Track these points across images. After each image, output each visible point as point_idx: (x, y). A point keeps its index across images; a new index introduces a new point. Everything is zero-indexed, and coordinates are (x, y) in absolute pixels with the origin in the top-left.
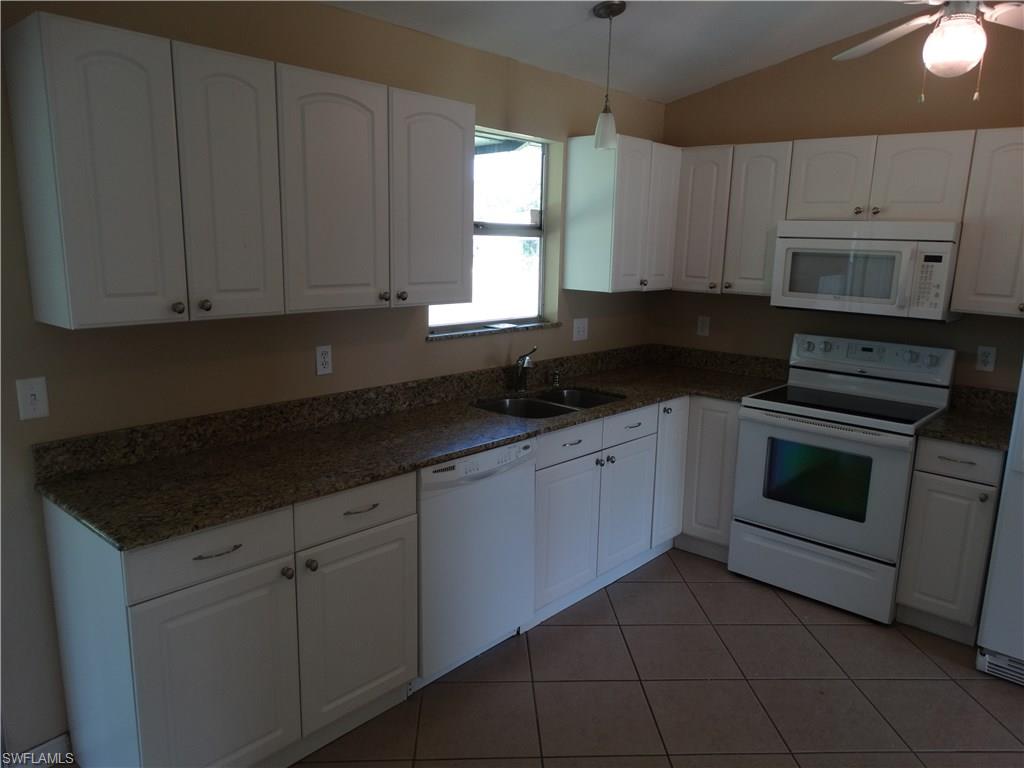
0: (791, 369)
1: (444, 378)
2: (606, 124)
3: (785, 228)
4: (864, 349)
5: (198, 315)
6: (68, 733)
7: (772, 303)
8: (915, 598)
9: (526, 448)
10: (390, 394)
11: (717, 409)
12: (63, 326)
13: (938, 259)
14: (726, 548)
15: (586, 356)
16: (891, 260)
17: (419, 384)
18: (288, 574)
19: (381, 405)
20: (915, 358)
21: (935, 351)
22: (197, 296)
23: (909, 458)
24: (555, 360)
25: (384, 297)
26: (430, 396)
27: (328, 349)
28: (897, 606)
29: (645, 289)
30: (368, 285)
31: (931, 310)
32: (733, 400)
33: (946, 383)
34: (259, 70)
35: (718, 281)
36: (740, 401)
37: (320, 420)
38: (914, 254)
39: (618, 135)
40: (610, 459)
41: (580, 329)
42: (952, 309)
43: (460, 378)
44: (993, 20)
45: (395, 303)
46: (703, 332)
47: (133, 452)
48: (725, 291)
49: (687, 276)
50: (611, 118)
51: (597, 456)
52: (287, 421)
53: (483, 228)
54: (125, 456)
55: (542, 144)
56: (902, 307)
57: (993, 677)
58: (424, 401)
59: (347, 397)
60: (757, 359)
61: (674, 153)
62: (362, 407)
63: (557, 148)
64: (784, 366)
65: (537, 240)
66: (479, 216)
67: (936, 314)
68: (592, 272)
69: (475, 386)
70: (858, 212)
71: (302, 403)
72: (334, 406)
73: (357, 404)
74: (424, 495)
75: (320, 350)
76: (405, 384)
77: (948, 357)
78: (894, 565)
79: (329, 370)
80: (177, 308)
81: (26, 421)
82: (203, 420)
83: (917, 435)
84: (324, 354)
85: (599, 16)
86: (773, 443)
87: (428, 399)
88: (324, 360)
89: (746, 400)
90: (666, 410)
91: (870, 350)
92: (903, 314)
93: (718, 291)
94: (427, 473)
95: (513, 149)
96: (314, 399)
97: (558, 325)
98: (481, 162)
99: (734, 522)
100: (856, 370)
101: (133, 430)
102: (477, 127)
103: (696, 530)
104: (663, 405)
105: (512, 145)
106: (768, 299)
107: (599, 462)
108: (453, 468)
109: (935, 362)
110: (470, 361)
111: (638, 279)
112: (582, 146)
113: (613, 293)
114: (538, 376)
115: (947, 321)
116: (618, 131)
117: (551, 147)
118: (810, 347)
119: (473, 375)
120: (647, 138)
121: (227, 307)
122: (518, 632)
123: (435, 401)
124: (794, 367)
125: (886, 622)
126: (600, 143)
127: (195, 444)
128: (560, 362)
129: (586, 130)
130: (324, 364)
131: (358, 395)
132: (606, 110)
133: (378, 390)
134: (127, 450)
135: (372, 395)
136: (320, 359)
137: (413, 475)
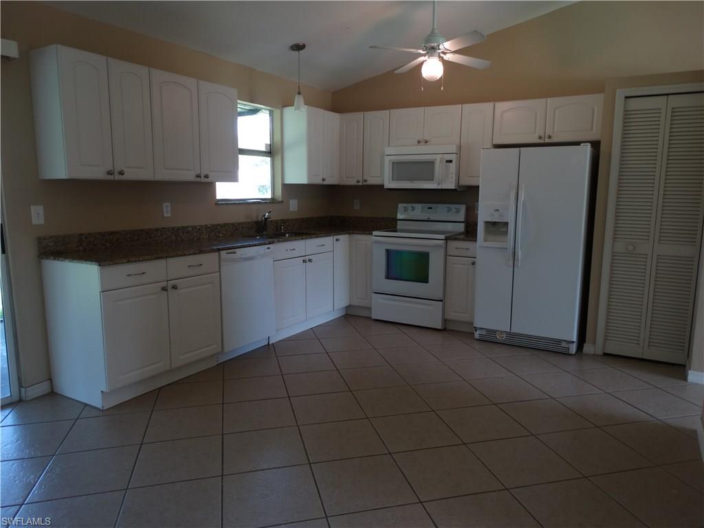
0: (398, 222)
1: (225, 224)
2: (299, 100)
3: (388, 151)
4: (429, 208)
5: (118, 177)
6: (51, 380)
7: (385, 187)
8: (452, 315)
9: (268, 248)
10: (199, 229)
11: (362, 239)
12: (61, 178)
13: (451, 161)
14: (370, 309)
15: (297, 219)
16: (432, 163)
17: (213, 225)
18: (164, 289)
19: (195, 235)
20: (449, 210)
21: (457, 206)
22: (118, 169)
23: (443, 250)
24: (281, 220)
25: (199, 176)
26: (219, 232)
27: (169, 204)
28: (445, 321)
29: (325, 183)
30: (189, 170)
31: (450, 185)
32: (369, 234)
33: (463, 220)
34: (142, 70)
35: (360, 179)
36: (372, 234)
37: (166, 239)
38: (441, 161)
39: (306, 106)
40: (310, 260)
41: (293, 205)
42: (460, 184)
43: (233, 224)
44: (447, 59)
45: (203, 180)
46: (357, 208)
47: (81, 244)
48: (365, 183)
49: (347, 177)
50: (301, 96)
51: (304, 258)
52: (150, 237)
53: (243, 152)
54: (78, 246)
55: (270, 111)
56: (439, 184)
57: (482, 340)
58: (216, 235)
59: (178, 229)
60: (383, 218)
61: (336, 116)
62: (185, 234)
63: (277, 112)
64: (395, 220)
65: (269, 159)
66: (241, 145)
67: (452, 186)
68: (298, 174)
69: (241, 229)
70: (419, 142)
71: (157, 230)
72: (172, 233)
73: (183, 233)
74: (222, 263)
75: (165, 204)
76: (206, 225)
77: (463, 208)
78: (441, 301)
79: (169, 215)
80: (109, 173)
81: (35, 225)
82: (112, 233)
83: (447, 239)
84: (167, 206)
85: (293, 50)
86: (388, 251)
87: (217, 234)
88: (167, 210)
89: (375, 233)
90: (337, 240)
91: (431, 208)
92: (439, 187)
93: (361, 184)
94: (223, 253)
95: (255, 114)
96: (163, 228)
97: (282, 202)
98: (241, 121)
99: (373, 294)
100: (426, 218)
101: (81, 235)
102: (239, 101)
103: (356, 302)
104: (336, 237)
105: (254, 111)
106: (383, 186)
107: (304, 261)
108: (235, 253)
109: (458, 211)
110: (239, 217)
111: (321, 178)
112: (289, 112)
113: (308, 185)
114: (272, 227)
115: (458, 190)
116: (305, 104)
117: (274, 113)
118: (406, 209)
119: (239, 224)
120: (321, 108)
121: (130, 175)
122: (268, 344)
123: (221, 235)
124: (399, 220)
125: (440, 328)
126: (298, 108)
127: (108, 244)
128: (284, 221)
129: (290, 103)
130: (167, 212)
131: (183, 228)
132: (299, 93)
133: (194, 227)
134: (79, 243)
135: (190, 229)
136: (165, 209)
137: (217, 253)
